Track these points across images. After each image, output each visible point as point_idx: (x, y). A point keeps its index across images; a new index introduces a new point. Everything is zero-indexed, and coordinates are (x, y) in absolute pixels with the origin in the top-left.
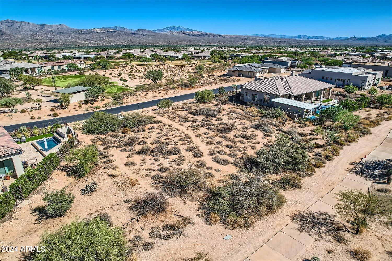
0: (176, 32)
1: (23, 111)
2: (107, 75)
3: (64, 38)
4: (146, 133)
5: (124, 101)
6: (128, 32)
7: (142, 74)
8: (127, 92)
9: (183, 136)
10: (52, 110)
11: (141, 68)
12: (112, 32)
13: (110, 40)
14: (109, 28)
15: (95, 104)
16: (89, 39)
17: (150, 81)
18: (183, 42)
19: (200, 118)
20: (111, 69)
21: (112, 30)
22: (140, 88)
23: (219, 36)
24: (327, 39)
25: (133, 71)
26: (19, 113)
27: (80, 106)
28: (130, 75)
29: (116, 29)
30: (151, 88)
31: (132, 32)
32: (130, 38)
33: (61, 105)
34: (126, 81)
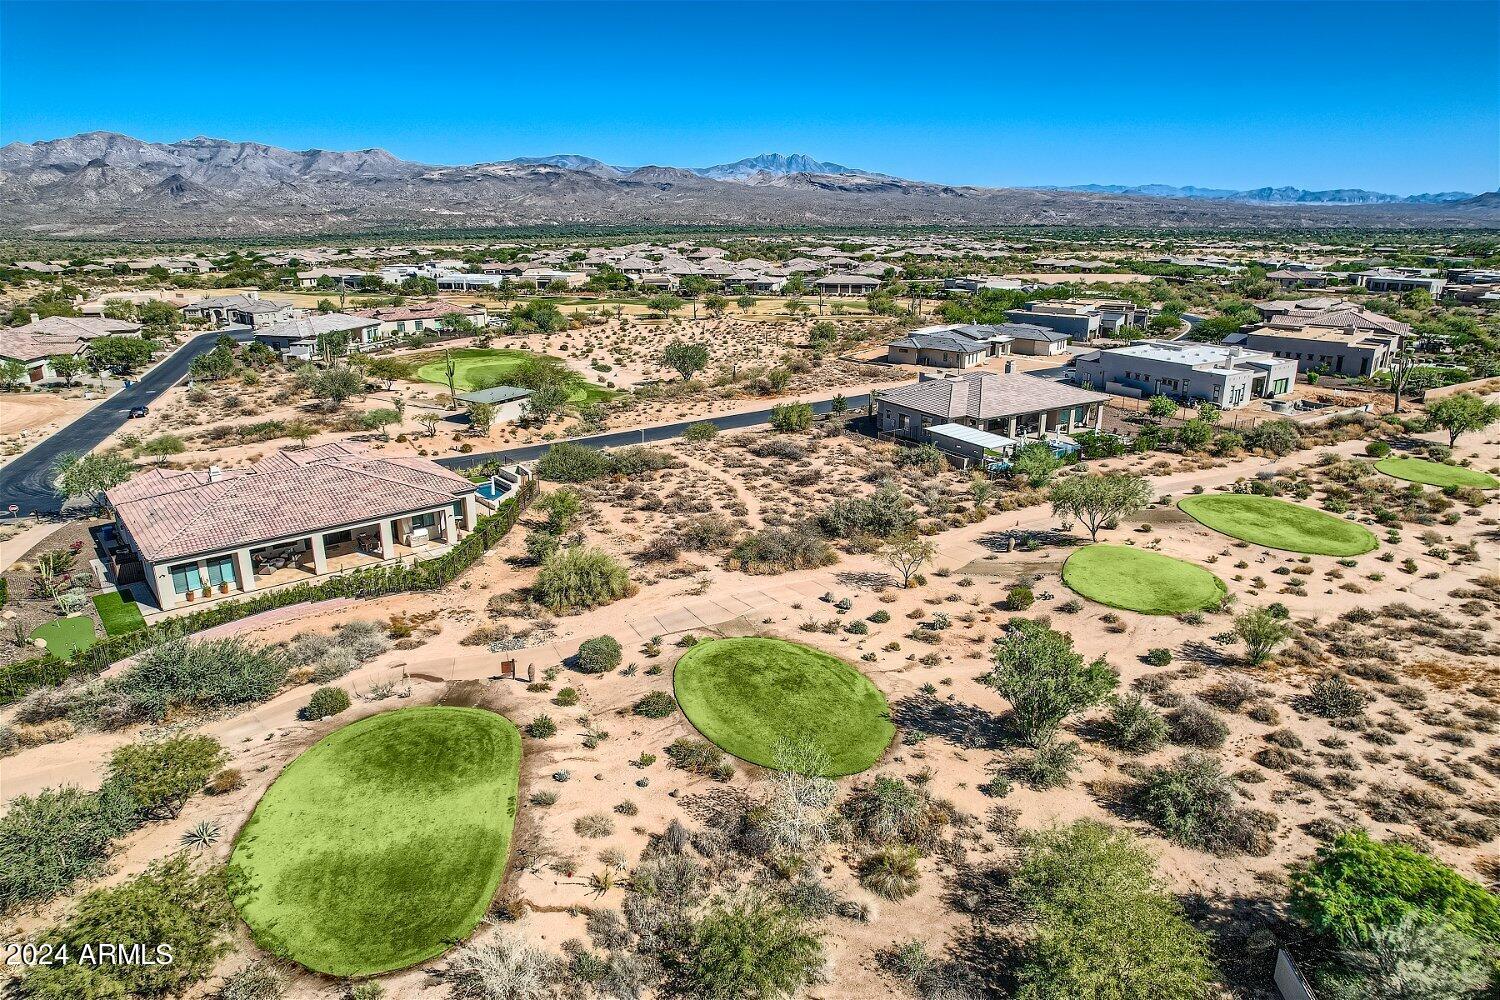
0: (781, 174)
1: (401, 439)
2: (553, 352)
3: (380, 197)
4: (657, 483)
5: (609, 424)
6: (605, 178)
7: (652, 349)
8: (614, 401)
9: (723, 488)
10: (456, 439)
11: (650, 327)
12: (546, 176)
13: (540, 207)
14: (536, 160)
15: (546, 429)
16: (466, 200)
17: (675, 374)
18: (808, 215)
19: (766, 462)
20: (563, 330)
21: (548, 170)
22: (647, 392)
23: (946, 190)
24: (1381, 202)
25: (626, 339)
26: (392, 443)
27: (513, 432)
28: (618, 351)
29: (564, 164)
30: (674, 394)
31: (620, 176)
32: (612, 199)
33: (472, 427)
34: (607, 369)
